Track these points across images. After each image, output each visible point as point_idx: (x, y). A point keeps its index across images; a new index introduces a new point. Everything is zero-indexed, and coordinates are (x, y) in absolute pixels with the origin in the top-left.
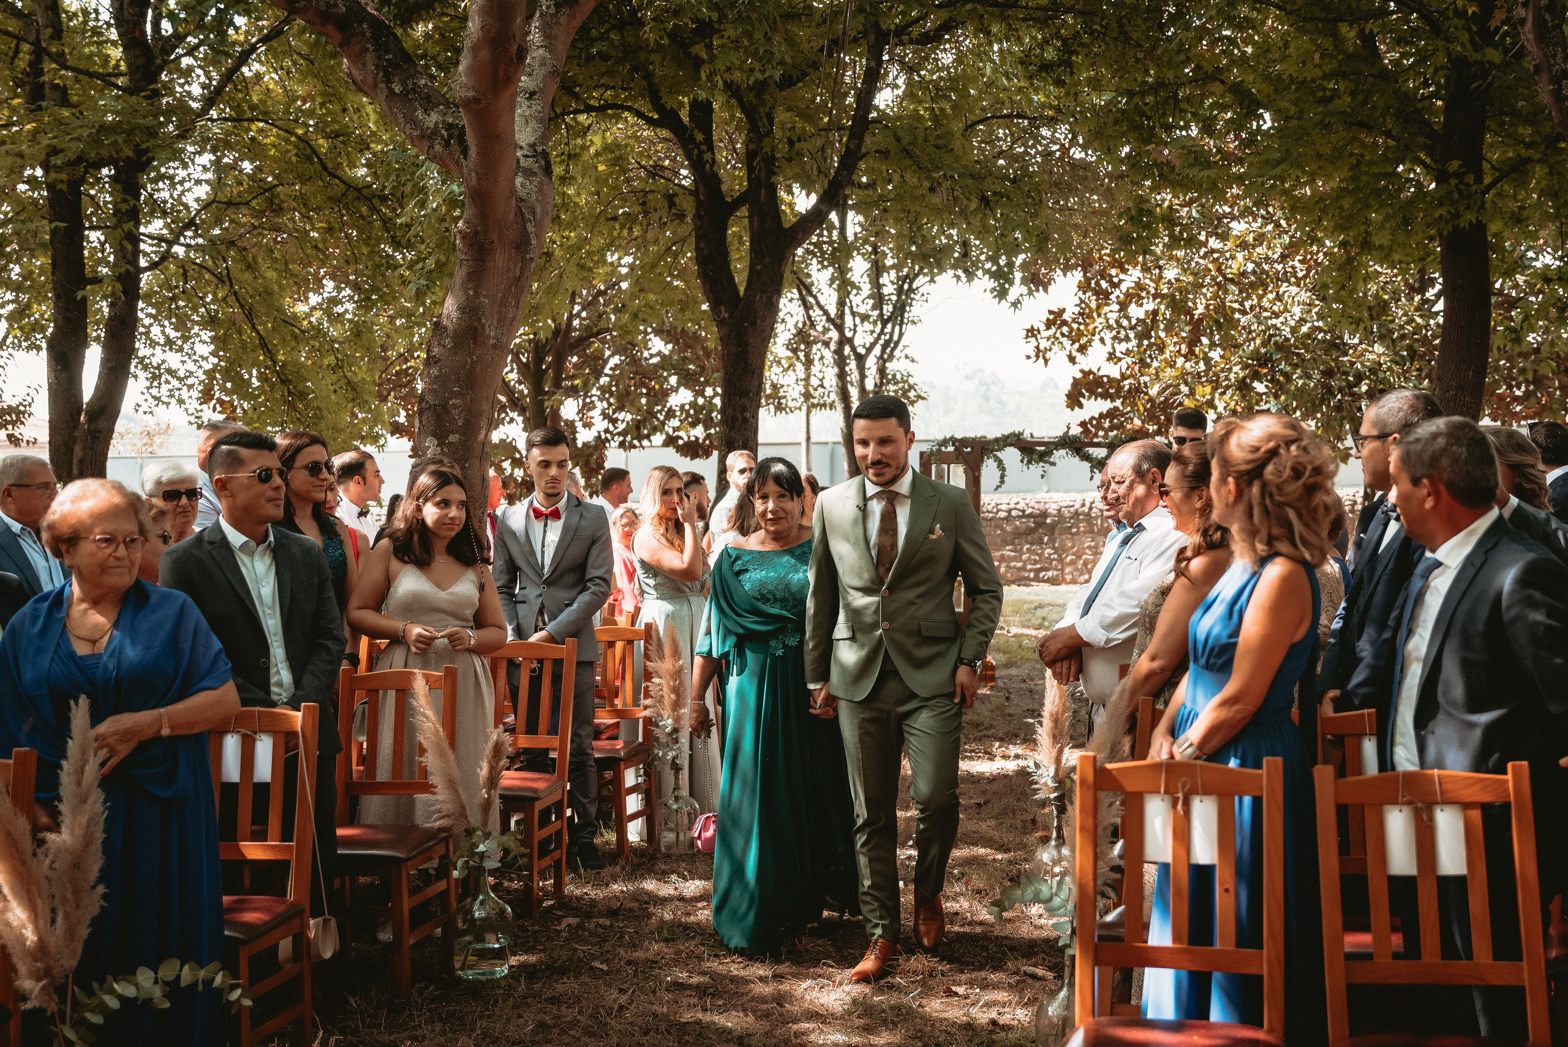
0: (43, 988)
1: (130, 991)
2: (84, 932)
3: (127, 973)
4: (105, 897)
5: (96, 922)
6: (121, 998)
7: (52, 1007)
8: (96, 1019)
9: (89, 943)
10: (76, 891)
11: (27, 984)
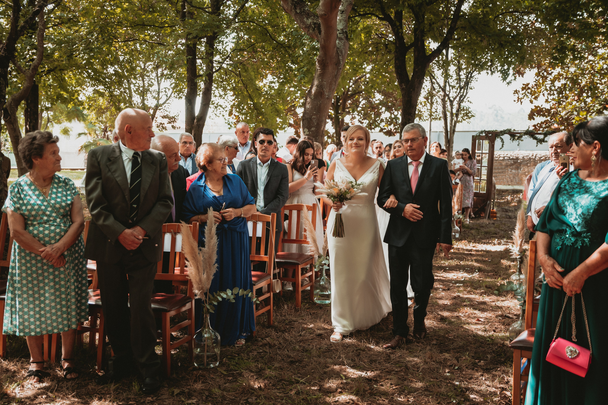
0: (201, 293)
1: (225, 296)
2: (212, 277)
3: (224, 290)
4: (217, 267)
5: (215, 275)
7: (204, 298)
8: (216, 303)
9: (213, 280)
10: (210, 265)
11: (196, 291)
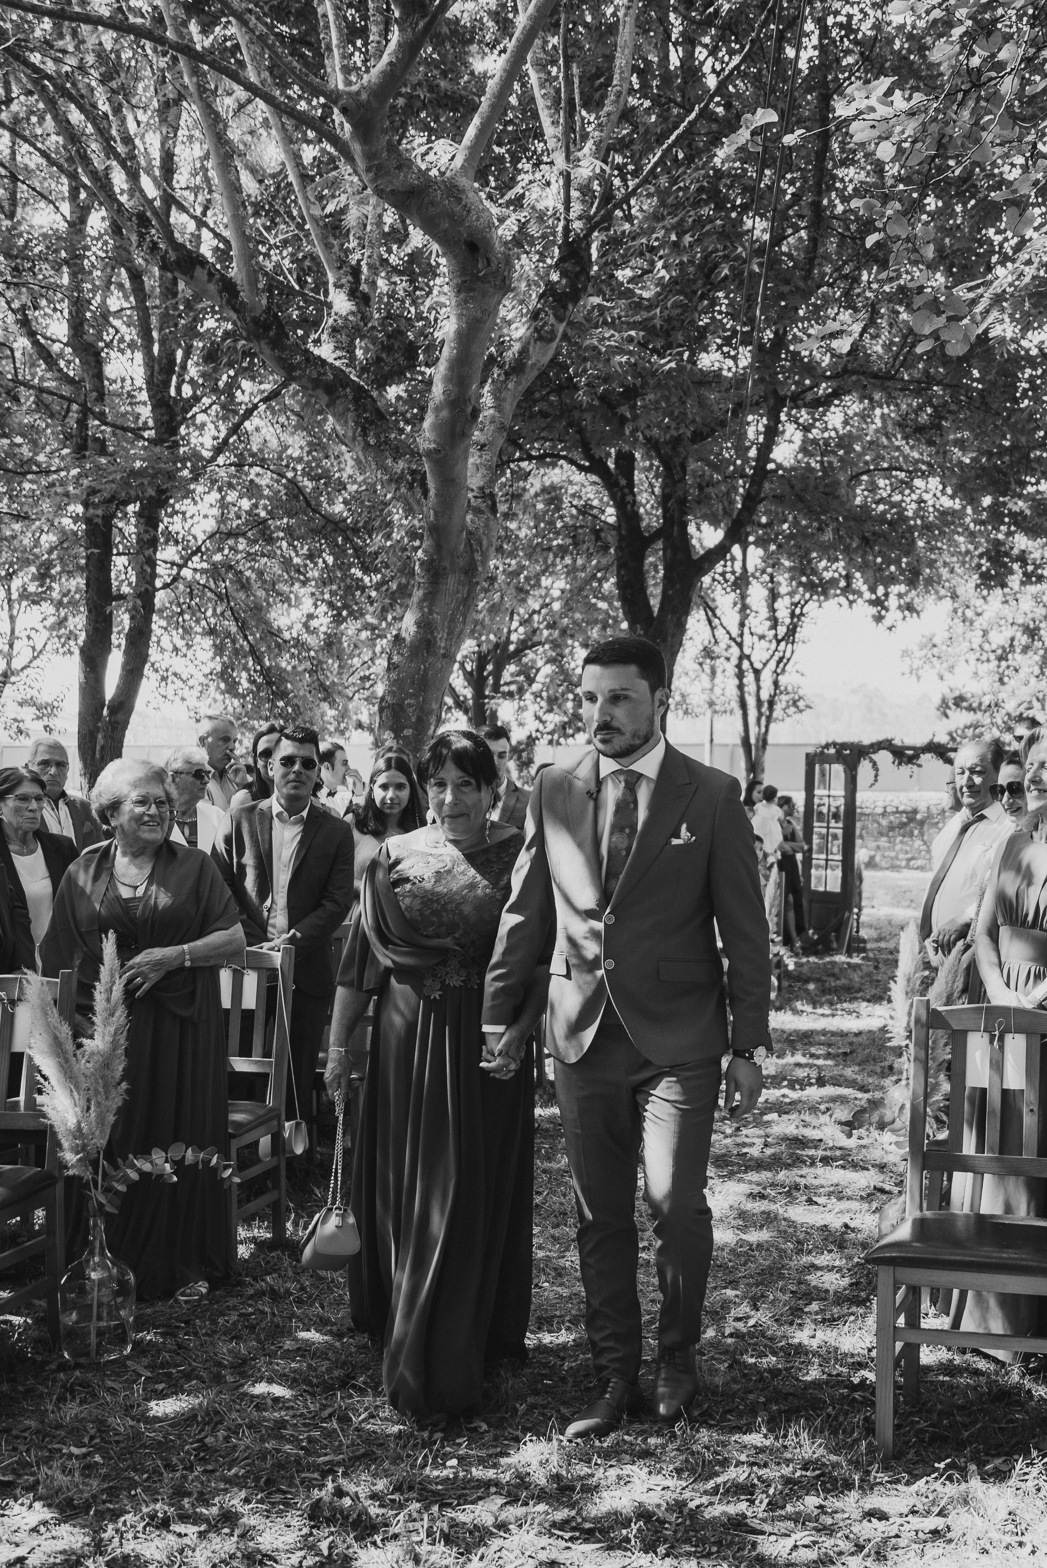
0: (80, 1160)
1: (147, 1167)
3: (144, 1152)
4: (127, 1091)
6: (139, 1171)
7: (88, 1175)
8: (122, 1188)
9: (114, 1126)
10: (105, 1086)
11: (70, 1157)
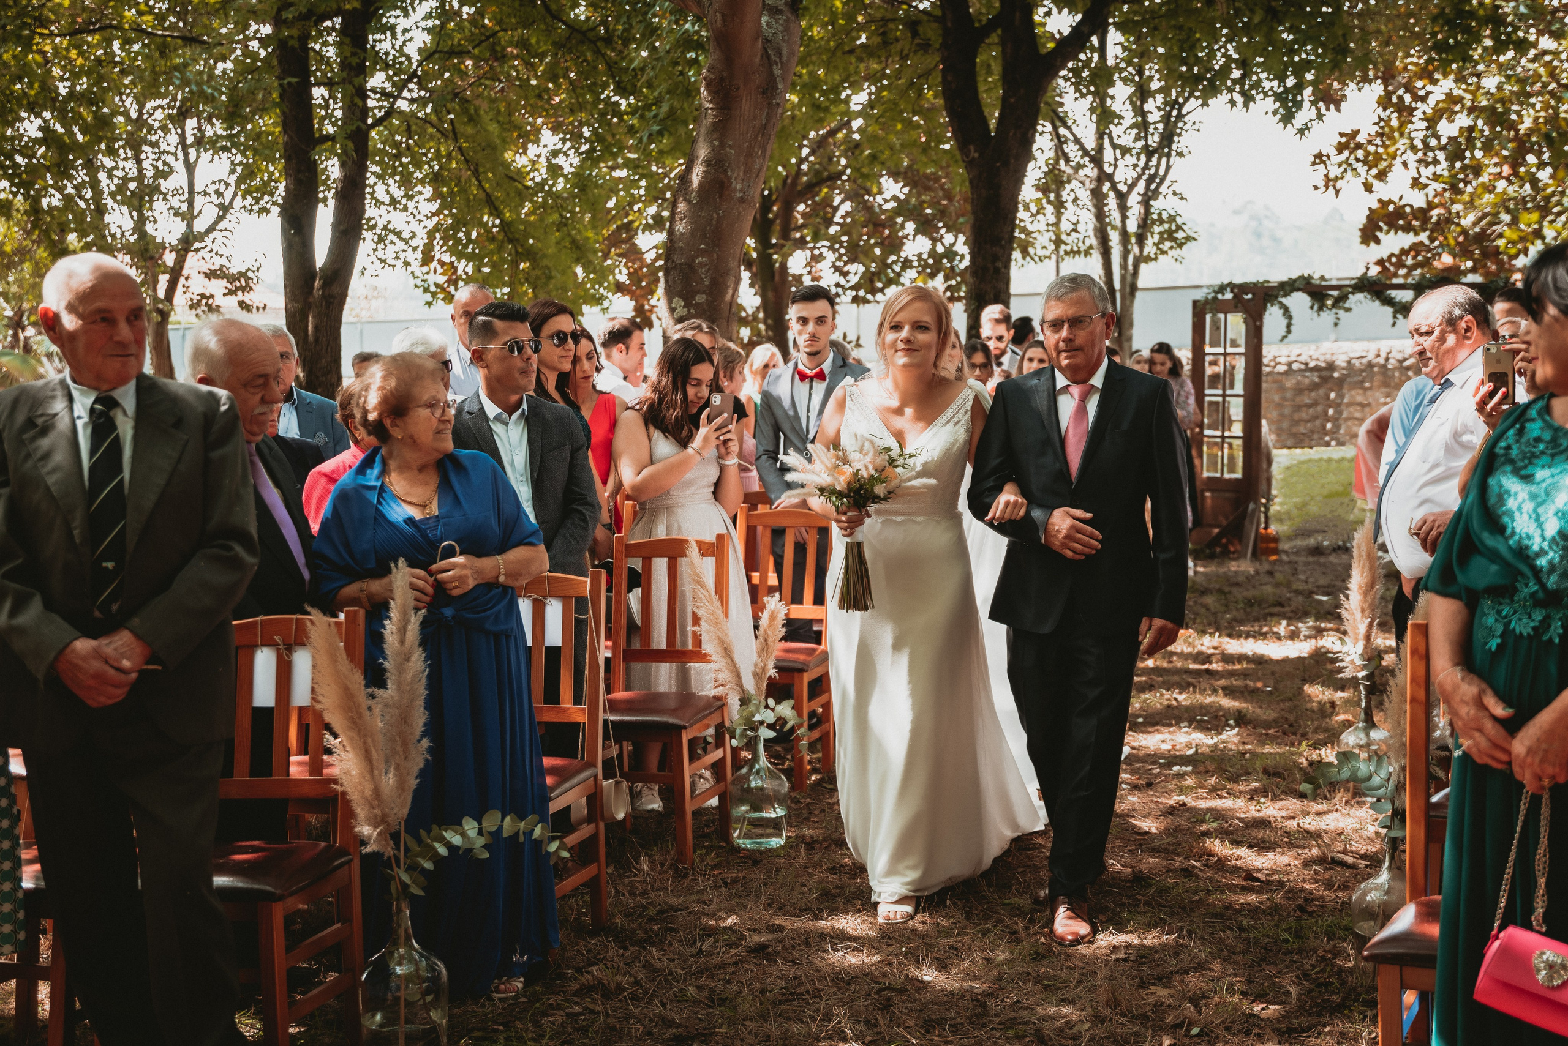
0: (380, 834)
1: (456, 840)
2: (413, 783)
3: (455, 822)
4: (430, 750)
5: (422, 773)
6: (449, 845)
7: (390, 851)
9: (417, 793)
10: (405, 744)
11: (366, 830)
